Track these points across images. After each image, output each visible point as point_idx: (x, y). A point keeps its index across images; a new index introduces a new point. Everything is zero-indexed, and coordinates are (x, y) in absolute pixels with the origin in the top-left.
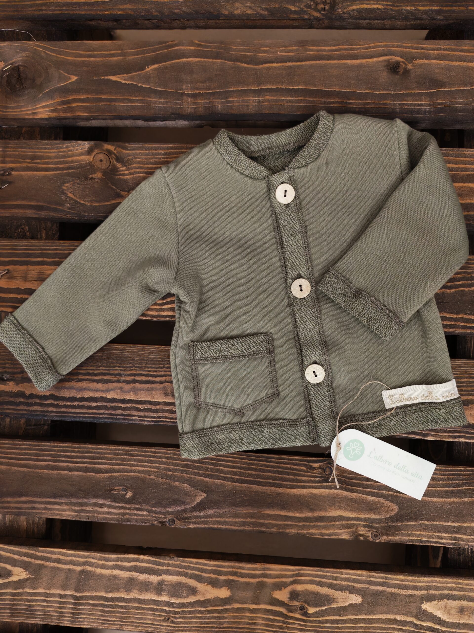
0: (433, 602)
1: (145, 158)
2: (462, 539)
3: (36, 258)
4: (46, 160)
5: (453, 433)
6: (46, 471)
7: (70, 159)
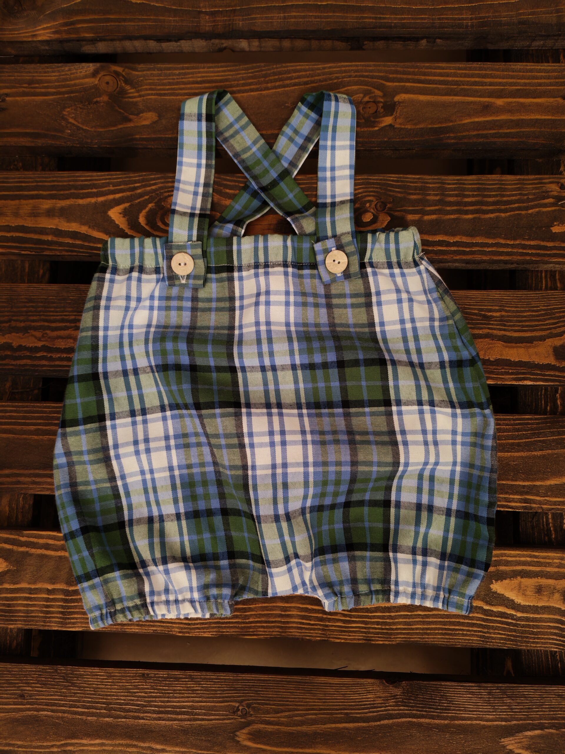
0: (504, 581)
1: (158, 80)
2: (534, 502)
3: (30, 191)
4: (46, 85)
5: (516, 375)
6: (36, 437)
7: (73, 82)
